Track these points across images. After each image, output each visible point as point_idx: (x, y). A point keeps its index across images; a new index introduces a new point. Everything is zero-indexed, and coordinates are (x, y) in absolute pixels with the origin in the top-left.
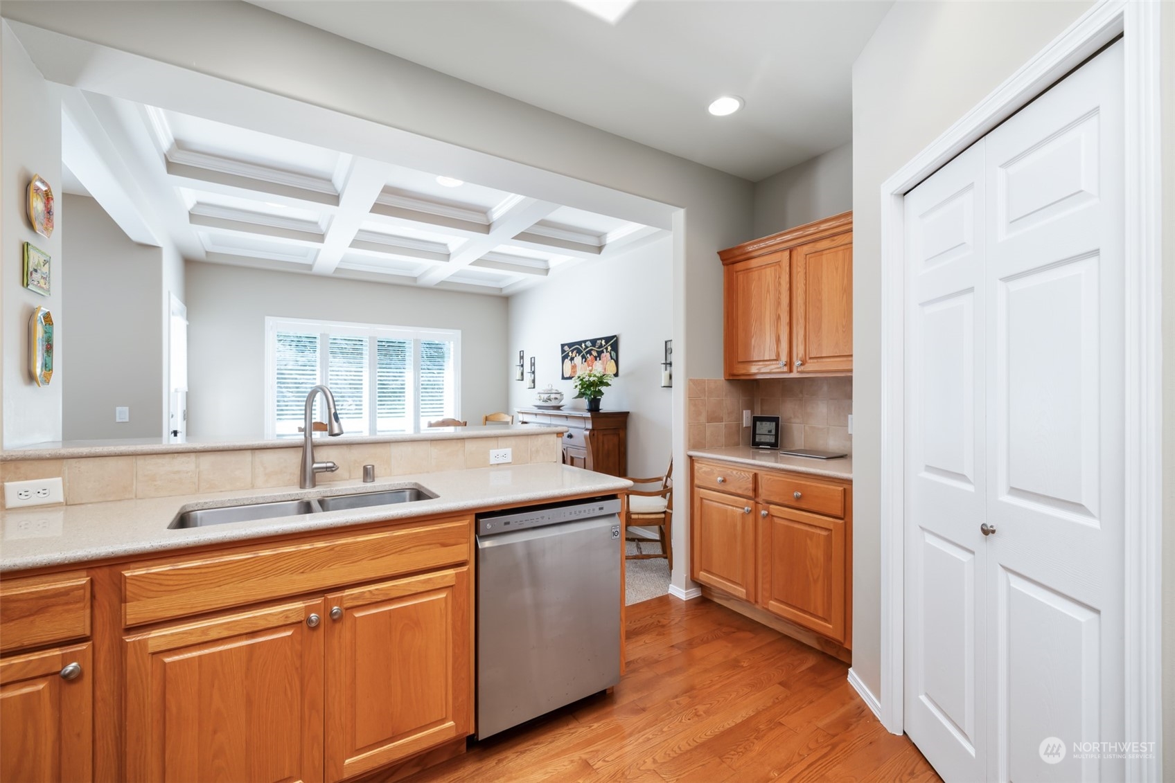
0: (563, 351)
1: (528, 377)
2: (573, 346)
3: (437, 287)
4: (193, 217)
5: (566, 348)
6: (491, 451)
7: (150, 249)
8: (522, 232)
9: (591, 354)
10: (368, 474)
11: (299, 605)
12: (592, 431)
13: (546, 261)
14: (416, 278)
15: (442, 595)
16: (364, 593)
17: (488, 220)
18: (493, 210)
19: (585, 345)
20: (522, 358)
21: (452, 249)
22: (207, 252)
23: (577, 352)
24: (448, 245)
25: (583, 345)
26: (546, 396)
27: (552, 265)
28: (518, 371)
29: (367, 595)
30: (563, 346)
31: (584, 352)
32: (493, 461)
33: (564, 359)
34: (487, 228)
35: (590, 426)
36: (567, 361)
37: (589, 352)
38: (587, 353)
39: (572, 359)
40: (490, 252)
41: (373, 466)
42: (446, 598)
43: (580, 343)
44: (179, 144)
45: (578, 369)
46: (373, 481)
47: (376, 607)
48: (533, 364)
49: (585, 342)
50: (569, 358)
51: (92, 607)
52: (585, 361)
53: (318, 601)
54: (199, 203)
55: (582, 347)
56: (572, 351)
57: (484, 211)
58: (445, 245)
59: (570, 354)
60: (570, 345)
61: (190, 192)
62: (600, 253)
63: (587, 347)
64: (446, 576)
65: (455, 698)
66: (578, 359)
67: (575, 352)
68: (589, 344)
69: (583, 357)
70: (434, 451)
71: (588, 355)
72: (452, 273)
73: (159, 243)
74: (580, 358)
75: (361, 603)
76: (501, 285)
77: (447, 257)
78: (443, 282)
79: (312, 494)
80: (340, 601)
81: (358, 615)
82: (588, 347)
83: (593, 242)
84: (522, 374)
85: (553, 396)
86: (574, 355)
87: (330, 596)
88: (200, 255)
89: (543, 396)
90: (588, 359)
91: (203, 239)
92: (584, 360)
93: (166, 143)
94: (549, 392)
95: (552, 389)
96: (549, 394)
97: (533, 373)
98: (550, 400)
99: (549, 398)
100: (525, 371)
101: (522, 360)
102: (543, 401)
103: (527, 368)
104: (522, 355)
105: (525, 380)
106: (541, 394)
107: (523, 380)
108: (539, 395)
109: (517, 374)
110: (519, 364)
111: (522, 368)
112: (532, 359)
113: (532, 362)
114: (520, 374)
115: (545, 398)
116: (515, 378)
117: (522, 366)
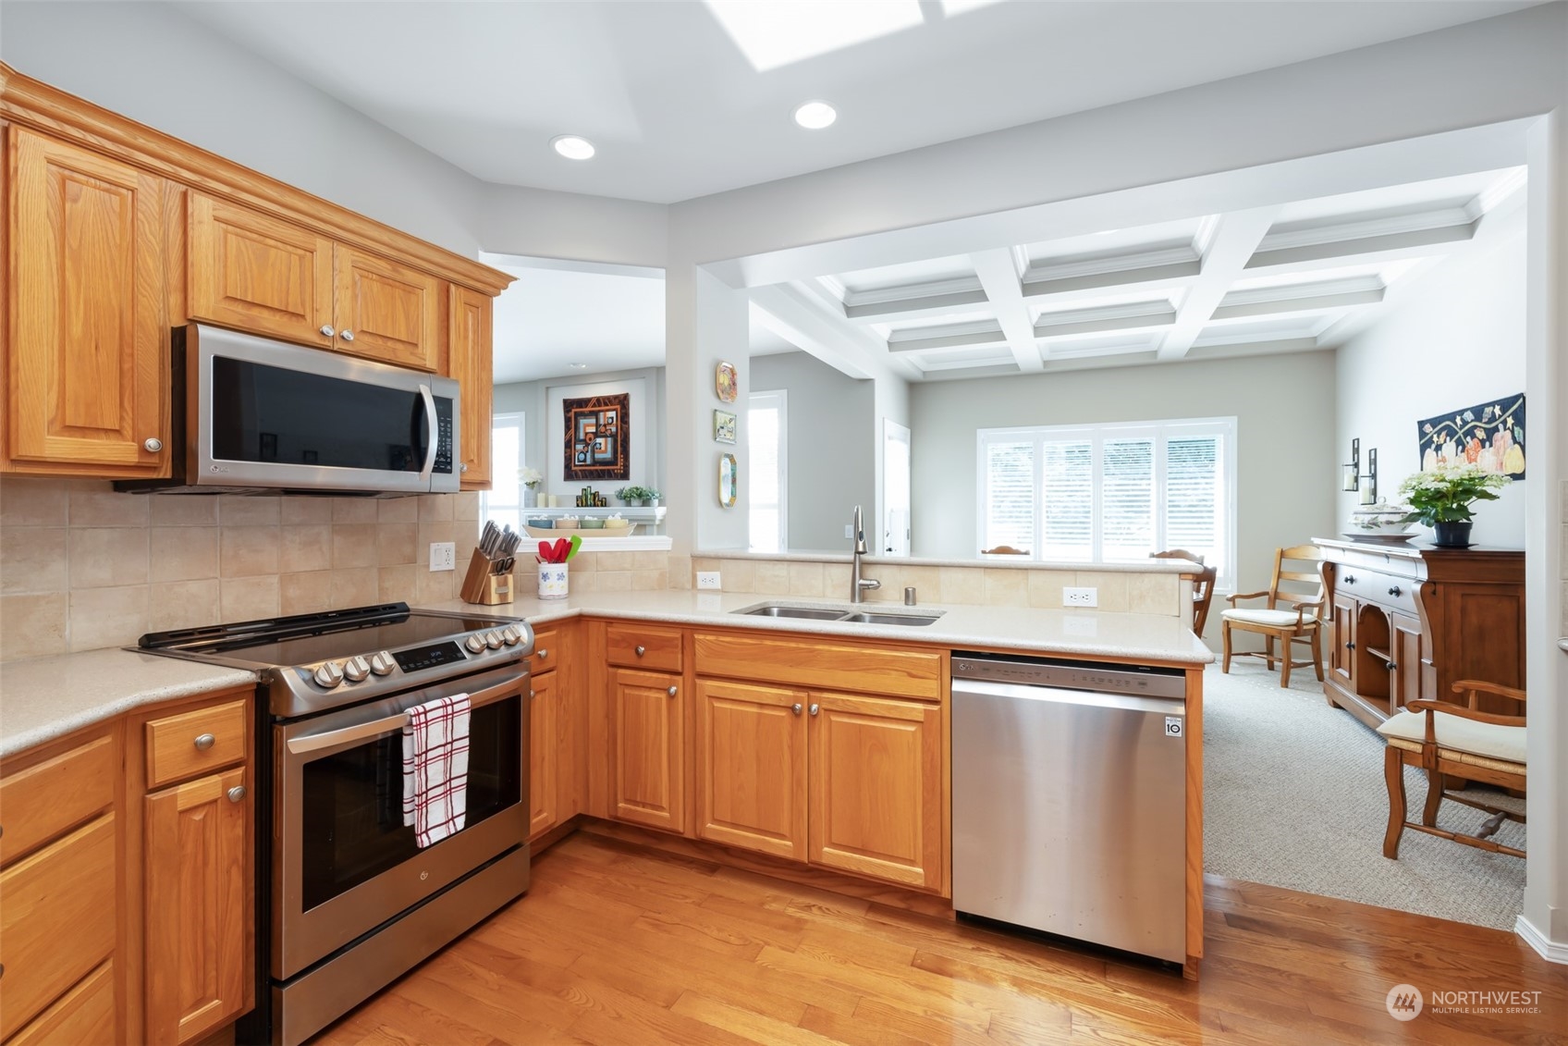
0: (1422, 434)
1: (1365, 484)
2: (1440, 423)
3: (1187, 358)
4: (892, 346)
5: (1428, 428)
6: (1065, 588)
7: (867, 382)
8: (1254, 254)
9: (1473, 436)
10: (909, 596)
11: (789, 693)
12: (1425, 585)
13: (1375, 276)
14: (1156, 351)
15: (911, 728)
16: (838, 699)
17: (1197, 255)
18: (1195, 238)
19: (1462, 420)
20: (1356, 451)
21: (1175, 304)
22: (924, 372)
23: (1447, 435)
24: (1170, 300)
25: (1458, 420)
26: (1367, 518)
27: (1387, 279)
28: (1348, 475)
29: (840, 703)
30: (1421, 424)
31: (1460, 433)
32: (1067, 602)
33: (1423, 448)
34: (1195, 266)
35: (1424, 575)
36: (1430, 452)
37: (1470, 433)
38: (1466, 434)
39: (1439, 448)
40: (1228, 293)
41: (914, 589)
42: (915, 732)
43: (1452, 417)
44: (851, 290)
45: (1450, 465)
46: (914, 604)
47: (849, 717)
48: (1373, 462)
49: (1461, 412)
50: (1433, 446)
51: (683, 653)
52: (1463, 451)
53: (803, 695)
54: (894, 332)
55: (1456, 424)
56: (1439, 433)
57: (1187, 244)
58: (1166, 301)
59: (1435, 439)
60: (1434, 422)
61: (881, 327)
62: (1471, 236)
63: (1465, 423)
64: (914, 709)
65: (925, 846)
66: (1449, 447)
67: (1444, 433)
68: (1469, 416)
69: (1459, 443)
70: (989, 581)
71: (1469, 438)
72: (1196, 336)
73: (870, 376)
74: (1453, 444)
75: (834, 708)
76: (1314, 332)
77: (1171, 316)
78: (1192, 350)
79: (856, 608)
80: (819, 701)
81: (835, 718)
82: (1468, 423)
83: (1457, 218)
84: (1356, 479)
85: (1382, 518)
86: (1442, 441)
87: (813, 694)
88: (918, 376)
89: (1361, 517)
90: (1468, 447)
91: (914, 361)
92: (1460, 448)
93: (840, 294)
94: (1378, 511)
95: (1384, 506)
96: (1376, 515)
97: (1374, 476)
98: (1376, 524)
99: (1375, 521)
100: (1361, 474)
101: (1356, 456)
102: (1363, 527)
103: (1364, 469)
104: (1356, 446)
105: (1360, 489)
106: (1358, 516)
107: (1357, 490)
108: (1355, 516)
109: (1347, 481)
110: (1351, 463)
111: (1356, 470)
112: (1373, 452)
113: (1373, 457)
114: (1352, 479)
115: (1366, 522)
116: (1345, 488)
117: (1356, 465)
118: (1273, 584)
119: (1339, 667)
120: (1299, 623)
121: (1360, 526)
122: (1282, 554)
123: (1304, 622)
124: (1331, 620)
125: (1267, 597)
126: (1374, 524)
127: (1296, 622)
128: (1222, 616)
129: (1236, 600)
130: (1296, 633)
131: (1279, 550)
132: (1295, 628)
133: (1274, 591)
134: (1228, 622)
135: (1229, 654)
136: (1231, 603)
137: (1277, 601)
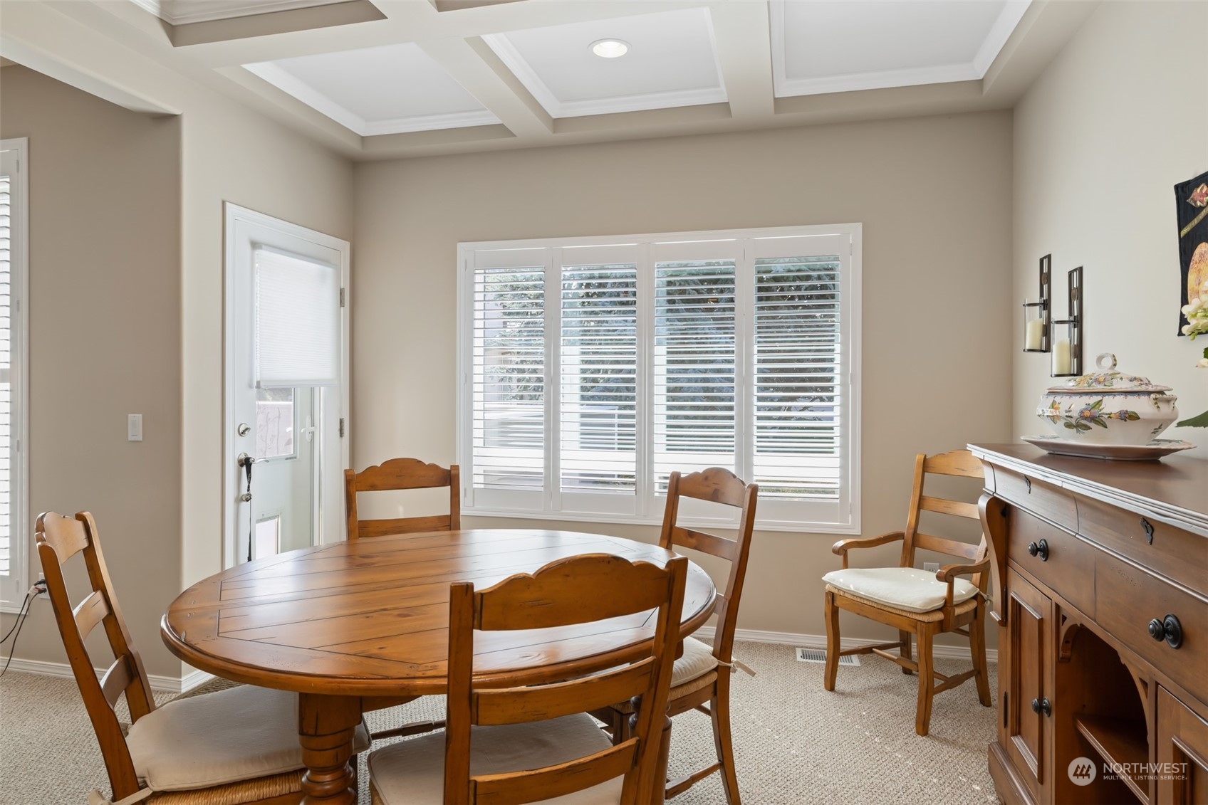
1: (1062, 335)
5: (1200, 196)
20: (1046, 278)
26: (1078, 405)
28: (1032, 323)
48: (1076, 294)
84: (1047, 331)
85: (1112, 405)
89: (1065, 403)
94: (1100, 388)
95: (1113, 376)
96: (1096, 399)
97: (1077, 322)
98: (1097, 420)
99: (1096, 412)
100: (1054, 317)
101: (1045, 287)
102: (1068, 425)
103: (1060, 309)
104: (1045, 270)
105: (1054, 347)
106: (1058, 399)
107: (1048, 349)
108: (1051, 399)
109: (1031, 336)
110: (1037, 300)
111: (1045, 313)
112: (1076, 275)
113: (1075, 285)
114: (1039, 332)
115: (1075, 414)
116: (1028, 347)
117: (1046, 305)
118: (910, 518)
119: (1017, 732)
120: (948, 604)
121: (1061, 423)
122: (926, 466)
123: (956, 600)
124: (1003, 622)
125: (901, 542)
126: (1091, 419)
127: (941, 603)
128: (825, 583)
129: (850, 551)
130: (942, 627)
131: (919, 457)
132: (940, 616)
133: (912, 531)
134: (833, 595)
135: (836, 654)
136: (841, 558)
137: (917, 549)
